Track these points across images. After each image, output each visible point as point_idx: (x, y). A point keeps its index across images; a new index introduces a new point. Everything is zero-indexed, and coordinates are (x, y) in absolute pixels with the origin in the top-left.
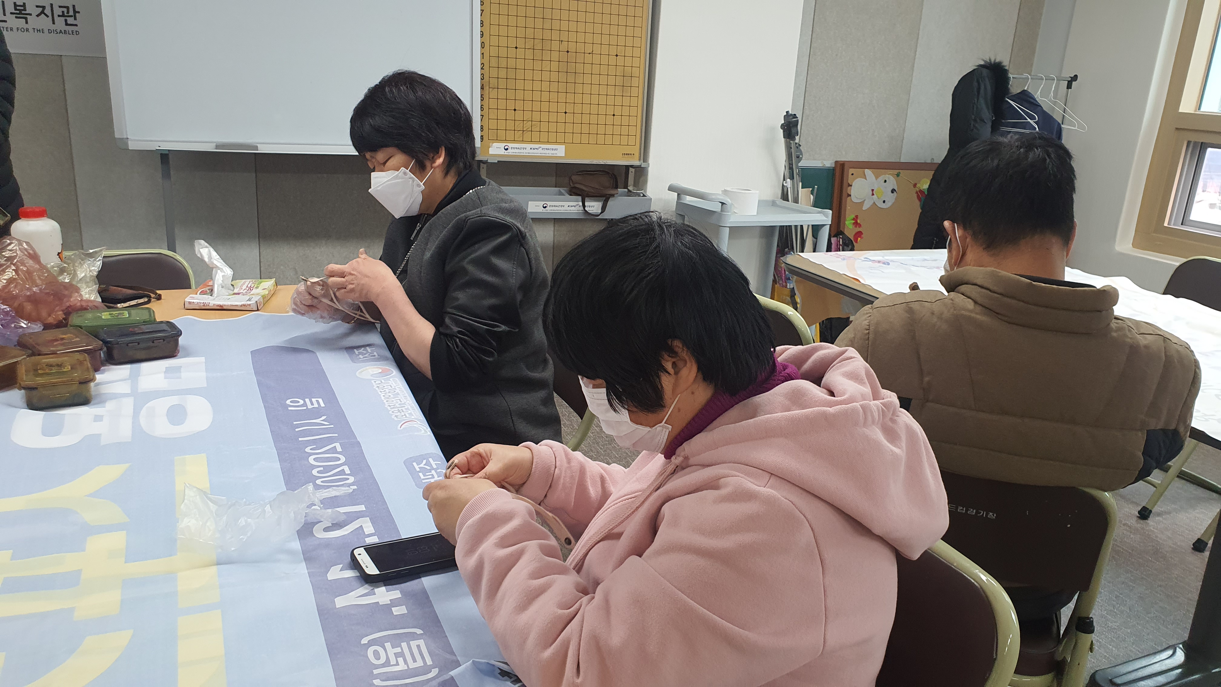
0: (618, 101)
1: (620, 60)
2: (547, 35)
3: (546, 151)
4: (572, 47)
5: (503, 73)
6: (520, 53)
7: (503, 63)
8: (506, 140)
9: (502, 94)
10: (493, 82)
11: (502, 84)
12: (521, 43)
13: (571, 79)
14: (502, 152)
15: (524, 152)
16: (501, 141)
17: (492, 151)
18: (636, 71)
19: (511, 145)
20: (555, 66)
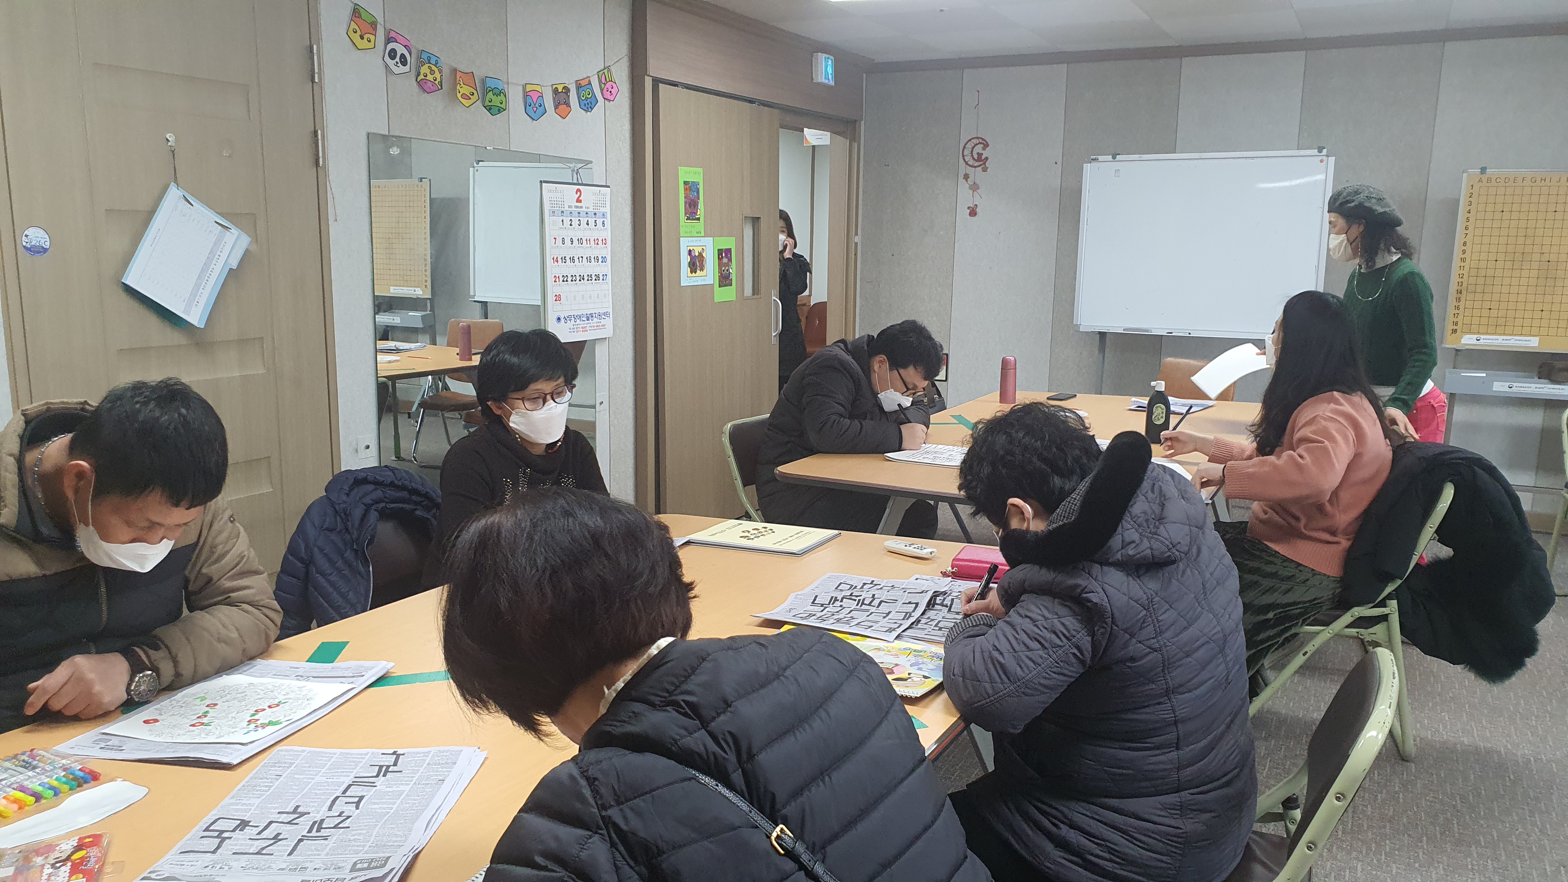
2: (1528, 249)
3: (1518, 342)
4: (1553, 257)
5: (1481, 281)
6: (1500, 264)
7: (1482, 273)
8: (1479, 333)
9: (1478, 297)
10: (1471, 288)
11: (1479, 289)
12: (1501, 257)
13: (1551, 283)
14: (1475, 342)
15: (1496, 342)
16: (1475, 333)
17: (1463, 341)
19: (1483, 337)
20: (1534, 273)
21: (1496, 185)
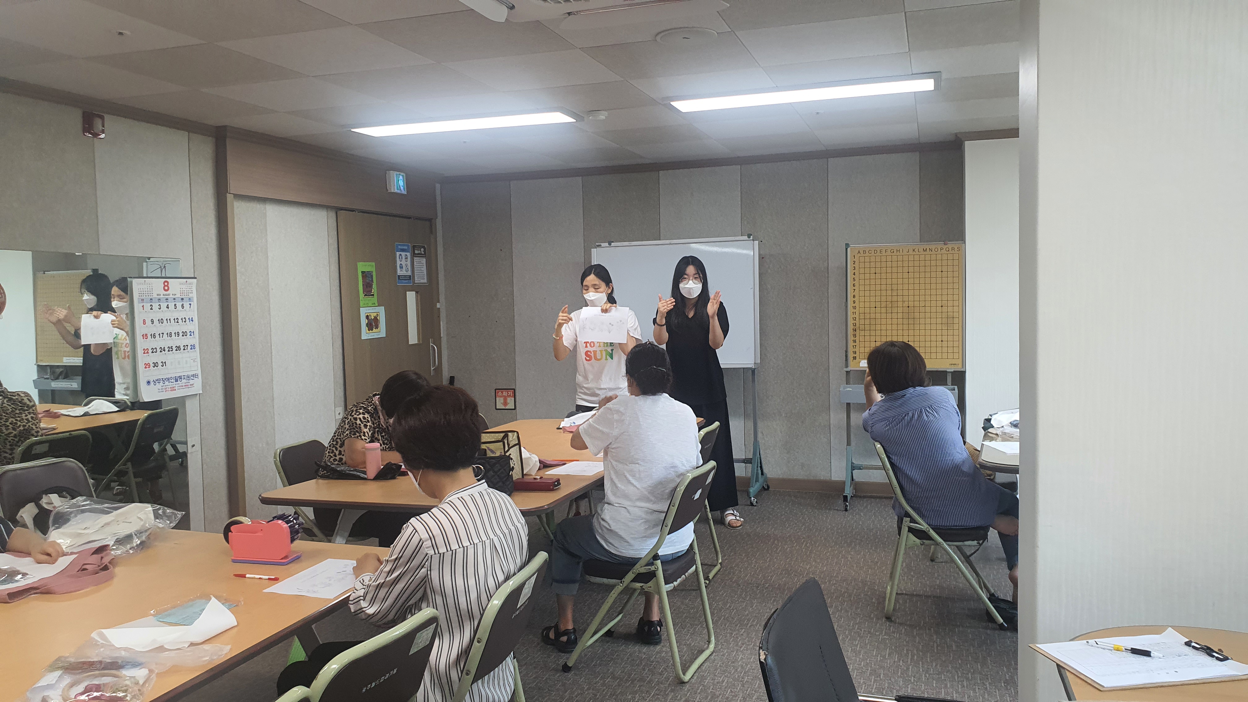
0: (945, 332)
1: (945, 309)
2: (895, 299)
4: (911, 304)
5: (867, 322)
6: (878, 310)
7: (868, 316)
9: (867, 333)
10: (862, 327)
11: (867, 327)
12: (878, 305)
13: (911, 322)
18: (956, 315)
20: (900, 315)
21: (870, 255)
